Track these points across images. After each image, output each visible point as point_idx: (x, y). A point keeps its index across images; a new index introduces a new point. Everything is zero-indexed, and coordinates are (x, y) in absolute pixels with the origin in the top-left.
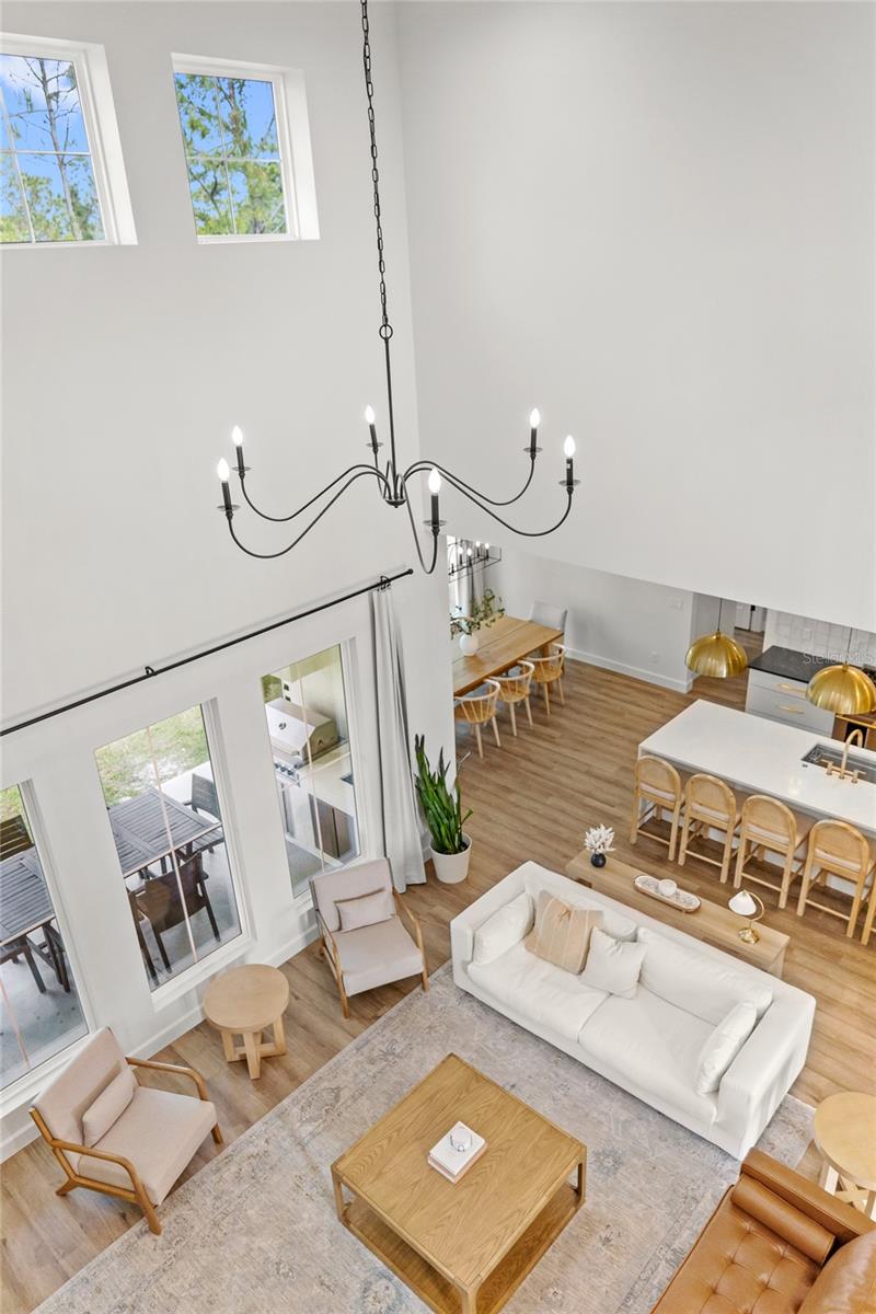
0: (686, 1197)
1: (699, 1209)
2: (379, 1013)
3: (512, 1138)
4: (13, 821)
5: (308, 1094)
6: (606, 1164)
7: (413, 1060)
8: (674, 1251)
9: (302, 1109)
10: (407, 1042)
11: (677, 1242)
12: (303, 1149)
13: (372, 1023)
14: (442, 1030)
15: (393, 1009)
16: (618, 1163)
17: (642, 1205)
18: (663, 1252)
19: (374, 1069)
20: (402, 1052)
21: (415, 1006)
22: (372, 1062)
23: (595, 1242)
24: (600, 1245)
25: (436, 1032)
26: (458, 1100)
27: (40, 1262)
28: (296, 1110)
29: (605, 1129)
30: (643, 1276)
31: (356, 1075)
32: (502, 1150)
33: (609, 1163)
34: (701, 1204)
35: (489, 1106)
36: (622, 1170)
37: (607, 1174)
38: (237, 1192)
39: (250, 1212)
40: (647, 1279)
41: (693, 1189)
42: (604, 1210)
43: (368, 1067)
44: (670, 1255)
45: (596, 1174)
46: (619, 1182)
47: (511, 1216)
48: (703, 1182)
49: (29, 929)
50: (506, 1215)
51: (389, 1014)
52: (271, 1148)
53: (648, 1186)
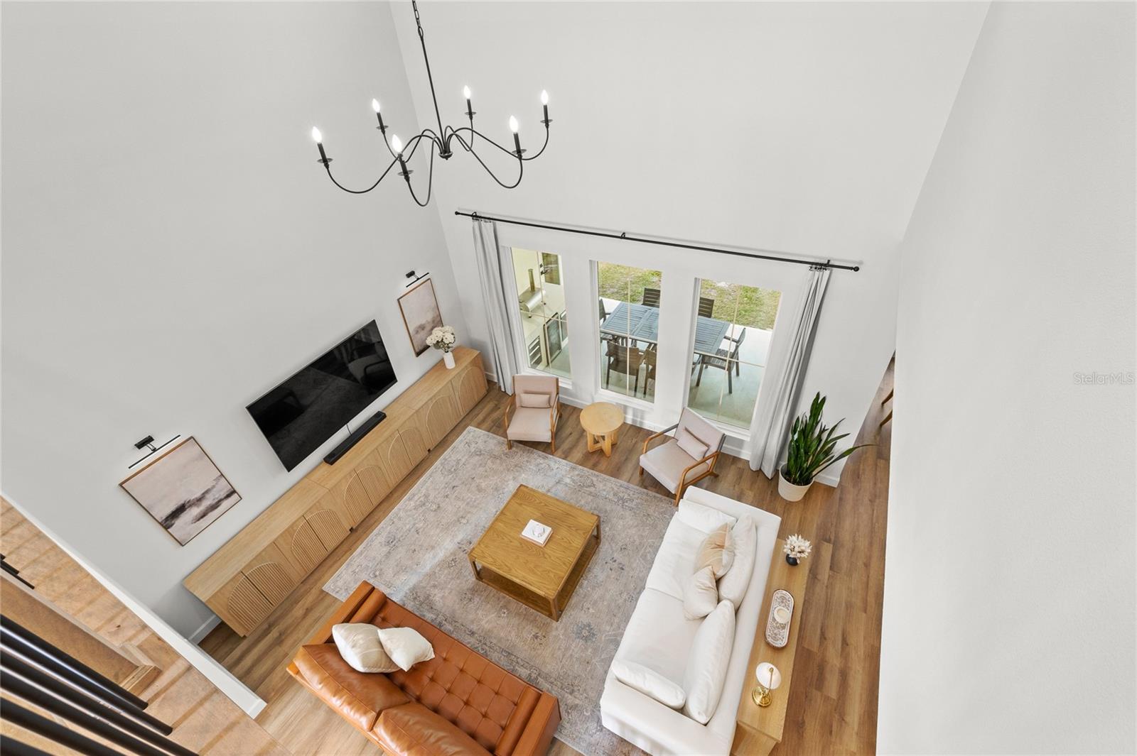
0: (572, 685)
1: (566, 695)
2: (650, 488)
3: (552, 558)
4: (655, 290)
5: (587, 474)
6: (584, 631)
7: (623, 513)
8: (537, 679)
9: (578, 475)
10: (635, 507)
11: (542, 680)
12: (557, 483)
13: (641, 487)
14: (650, 521)
15: (654, 494)
16: (586, 639)
17: (561, 657)
18: (535, 671)
19: (611, 496)
20: (626, 506)
21: (661, 504)
22: (615, 495)
23: (535, 630)
24: (533, 633)
25: (647, 519)
26: (569, 527)
27: (493, 422)
28: (577, 473)
29: (608, 628)
30: (519, 660)
31: (604, 490)
32: (543, 554)
33: (585, 633)
34: (570, 697)
35: (570, 543)
36: (582, 642)
37: (577, 633)
38: (532, 467)
39: (523, 475)
40: (517, 663)
41: (579, 690)
42: (554, 633)
43: (612, 493)
44: (534, 676)
45: (575, 626)
46: (573, 641)
47: (507, 566)
48: (586, 698)
49: (642, 339)
50: (507, 564)
51: (650, 492)
52: (555, 471)
53: (575, 660)
